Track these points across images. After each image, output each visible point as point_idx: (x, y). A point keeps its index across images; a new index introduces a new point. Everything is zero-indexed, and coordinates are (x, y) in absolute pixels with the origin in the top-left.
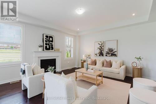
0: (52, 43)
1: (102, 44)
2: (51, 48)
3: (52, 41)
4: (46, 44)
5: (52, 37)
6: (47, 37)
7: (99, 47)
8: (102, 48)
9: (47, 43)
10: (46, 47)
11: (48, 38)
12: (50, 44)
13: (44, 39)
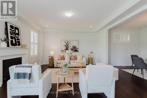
0: (19, 37)
1: (68, 42)
2: (18, 44)
3: (18, 34)
4: (12, 38)
5: (18, 29)
6: (12, 27)
7: (65, 45)
8: (67, 45)
9: (13, 36)
10: (12, 41)
11: (14, 30)
12: (16, 38)
13: (9, 31)
